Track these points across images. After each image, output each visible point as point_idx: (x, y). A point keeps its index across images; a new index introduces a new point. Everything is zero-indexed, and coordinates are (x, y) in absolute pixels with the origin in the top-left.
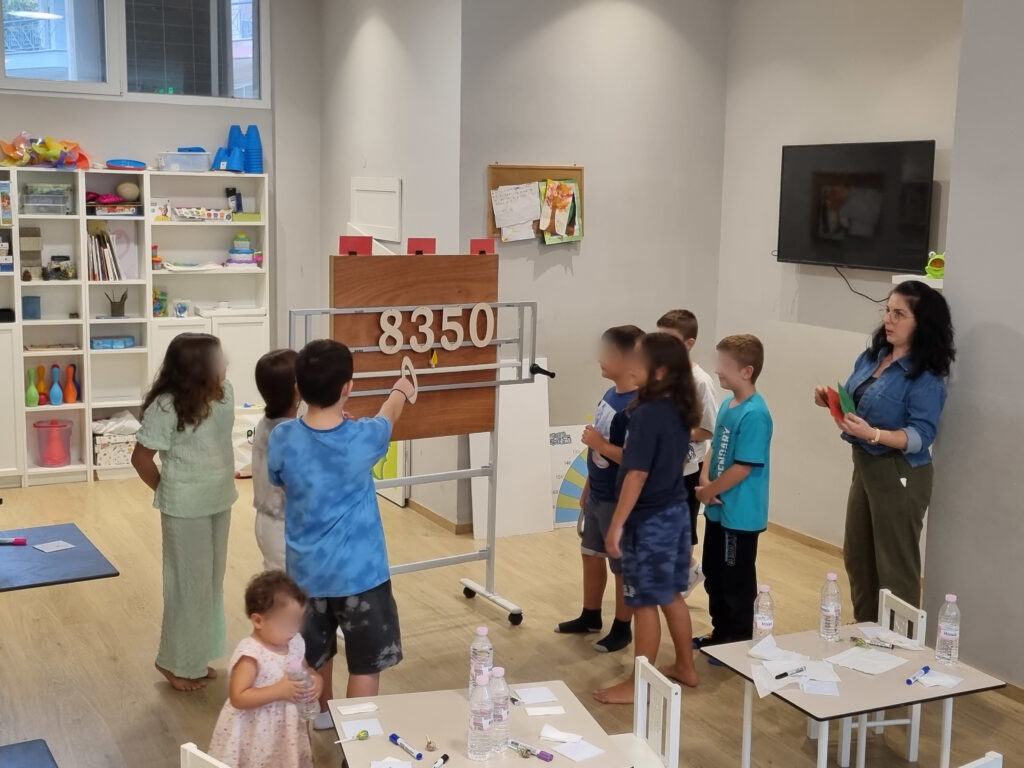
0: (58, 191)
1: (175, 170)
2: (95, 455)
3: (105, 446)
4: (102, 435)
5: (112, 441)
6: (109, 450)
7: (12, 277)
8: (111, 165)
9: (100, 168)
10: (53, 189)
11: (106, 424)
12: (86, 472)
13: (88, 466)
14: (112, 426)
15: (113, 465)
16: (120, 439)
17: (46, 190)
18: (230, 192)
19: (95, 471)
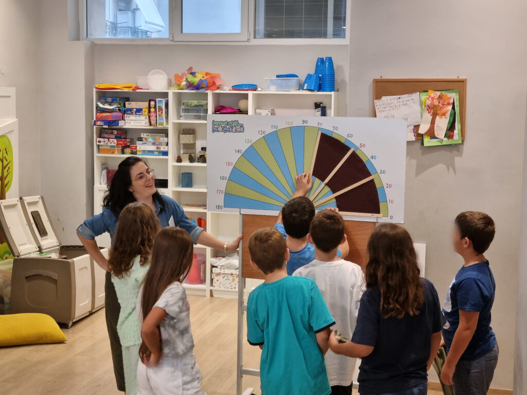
0: (200, 105)
1: (273, 90)
2: (212, 280)
3: (218, 274)
4: (216, 267)
5: (222, 271)
6: (220, 277)
7: (167, 159)
8: (235, 88)
9: (227, 90)
10: (197, 104)
11: (220, 260)
12: (205, 290)
13: (206, 286)
14: (222, 262)
15: (222, 288)
16: (227, 271)
17: (193, 105)
18: (317, 106)
19: (211, 291)
